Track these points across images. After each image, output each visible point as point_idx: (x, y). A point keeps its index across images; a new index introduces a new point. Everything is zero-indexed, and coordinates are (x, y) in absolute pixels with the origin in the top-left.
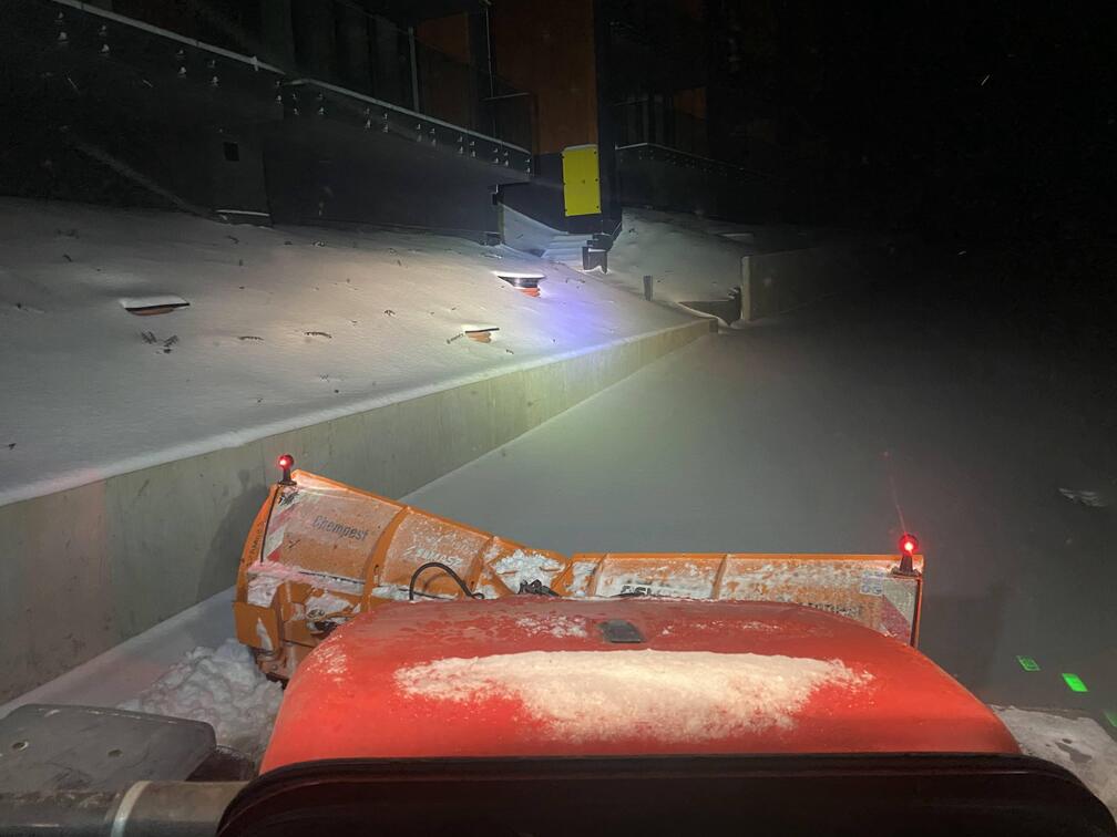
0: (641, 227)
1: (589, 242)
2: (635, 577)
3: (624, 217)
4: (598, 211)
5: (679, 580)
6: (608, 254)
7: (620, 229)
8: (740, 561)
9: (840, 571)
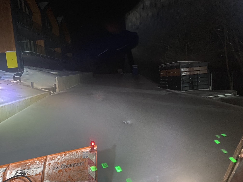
0: (29, 70)
1: (15, 74)
2: (19, 169)
3: (25, 68)
4: (17, 67)
5: (33, 166)
6: (21, 77)
7: (24, 71)
8: (51, 157)
9: (77, 153)
